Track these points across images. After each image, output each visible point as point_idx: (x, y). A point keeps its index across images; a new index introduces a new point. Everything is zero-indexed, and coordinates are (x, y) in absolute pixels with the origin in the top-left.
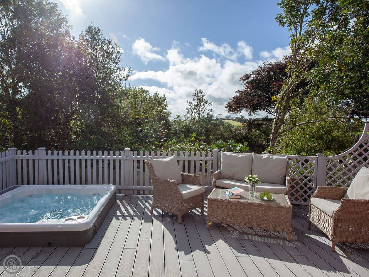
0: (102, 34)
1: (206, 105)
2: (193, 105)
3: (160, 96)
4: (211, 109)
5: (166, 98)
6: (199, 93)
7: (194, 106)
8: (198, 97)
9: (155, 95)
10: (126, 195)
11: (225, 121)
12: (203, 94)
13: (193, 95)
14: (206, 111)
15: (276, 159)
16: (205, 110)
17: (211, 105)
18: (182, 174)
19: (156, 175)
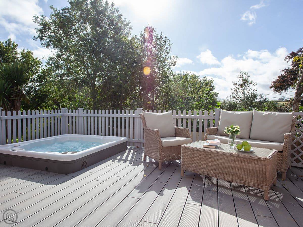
0: (155, 31)
1: (251, 85)
2: (237, 85)
3: (208, 80)
4: (256, 89)
5: (213, 81)
6: (243, 75)
7: (239, 86)
8: (243, 79)
9: (204, 79)
10: (138, 147)
11: (278, 102)
12: (248, 75)
13: (238, 77)
14: (252, 91)
15: (278, 115)
16: (250, 90)
17: (256, 85)
18: (175, 128)
19: (147, 126)
